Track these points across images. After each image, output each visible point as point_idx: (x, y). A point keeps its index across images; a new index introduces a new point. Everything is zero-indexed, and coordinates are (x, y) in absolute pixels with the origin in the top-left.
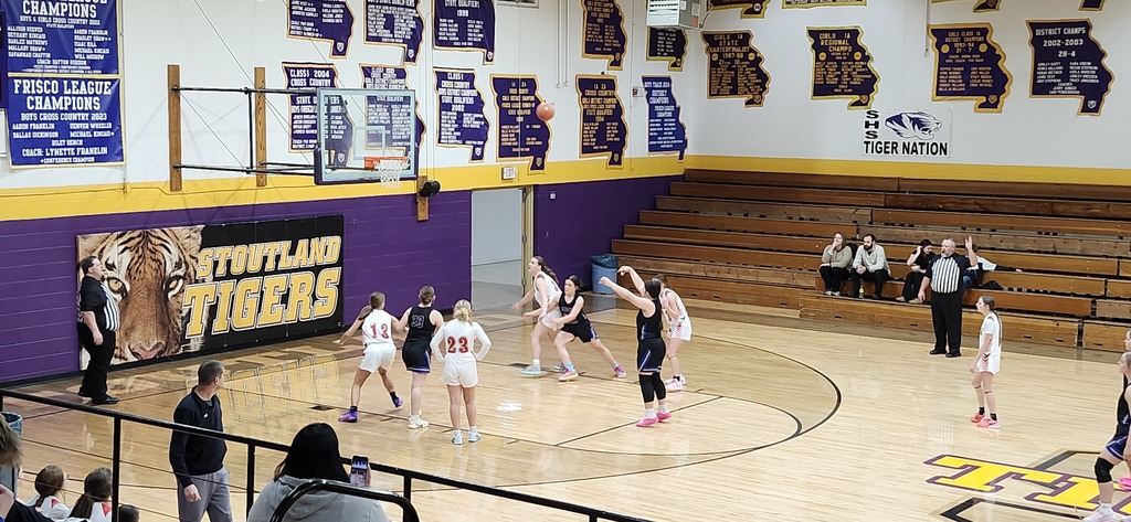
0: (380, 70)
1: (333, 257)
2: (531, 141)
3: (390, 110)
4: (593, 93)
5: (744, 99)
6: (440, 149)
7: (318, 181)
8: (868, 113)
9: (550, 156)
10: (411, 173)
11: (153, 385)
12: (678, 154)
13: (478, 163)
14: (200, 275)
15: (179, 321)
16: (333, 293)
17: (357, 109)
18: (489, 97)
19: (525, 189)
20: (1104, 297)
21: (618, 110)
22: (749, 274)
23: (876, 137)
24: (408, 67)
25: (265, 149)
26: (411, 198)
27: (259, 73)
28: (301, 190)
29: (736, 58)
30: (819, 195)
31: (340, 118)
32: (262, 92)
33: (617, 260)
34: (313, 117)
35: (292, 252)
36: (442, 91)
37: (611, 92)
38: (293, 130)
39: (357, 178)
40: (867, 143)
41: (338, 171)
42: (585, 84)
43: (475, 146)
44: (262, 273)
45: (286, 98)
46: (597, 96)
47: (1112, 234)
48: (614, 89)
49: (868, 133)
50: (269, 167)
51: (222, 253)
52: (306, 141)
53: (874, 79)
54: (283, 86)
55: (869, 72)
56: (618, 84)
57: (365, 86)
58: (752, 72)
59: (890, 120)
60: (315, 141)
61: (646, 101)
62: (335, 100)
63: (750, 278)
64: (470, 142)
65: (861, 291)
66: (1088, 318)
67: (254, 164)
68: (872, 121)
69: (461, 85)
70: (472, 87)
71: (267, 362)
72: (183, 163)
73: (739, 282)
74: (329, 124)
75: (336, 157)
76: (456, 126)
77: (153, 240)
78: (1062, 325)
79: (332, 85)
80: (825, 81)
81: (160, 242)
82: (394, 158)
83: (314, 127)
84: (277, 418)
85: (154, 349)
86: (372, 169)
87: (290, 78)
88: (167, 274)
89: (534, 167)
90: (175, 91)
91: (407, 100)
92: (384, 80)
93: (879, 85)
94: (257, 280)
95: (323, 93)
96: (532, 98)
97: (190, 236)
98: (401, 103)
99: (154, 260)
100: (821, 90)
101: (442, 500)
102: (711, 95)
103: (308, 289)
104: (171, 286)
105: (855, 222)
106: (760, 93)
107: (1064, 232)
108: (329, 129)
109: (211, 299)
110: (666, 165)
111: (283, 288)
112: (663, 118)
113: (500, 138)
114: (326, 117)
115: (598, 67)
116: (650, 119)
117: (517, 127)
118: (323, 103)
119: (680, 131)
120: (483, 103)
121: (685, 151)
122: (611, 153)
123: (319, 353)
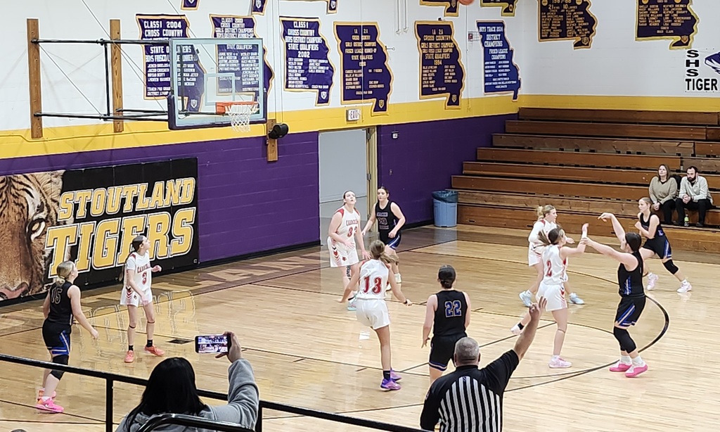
0: (229, 20)
1: (188, 197)
2: (374, 84)
3: (239, 58)
4: (431, 38)
5: (573, 41)
6: (287, 92)
7: (172, 127)
8: (689, 52)
9: (392, 99)
10: (260, 117)
11: (18, 323)
12: (512, 93)
13: (324, 106)
14: (61, 217)
15: (42, 262)
16: (188, 232)
17: (208, 58)
18: (333, 43)
19: (368, 130)
21: (455, 54)
22: (581, 206)
23: (696, 74)
24: (256, 17)
25: (121, 97)
26: (262, 140)
27: (115, 25)
28: (155, 135)
29: (564, 2)
30: (644, 130)
31: (192, 66)
32: (118, 43)
33: (457, 194)
34: (166, 65)
35: (149, 194)
36: (288, 39)
37: (448, 37)
38: (147, 78)
39: (208, 122)
40: (688, 80)
41: (191, 116)
42: (423, 30)
43: (321, 90)
44: (121, 214)
45: (141, 48)
46: (435, 41)
48: (450, 34)
49: (689, 71)
50: (125, 114)
51: (82, 196)
52: (160, 89)
53: (694, 20)
54: (138, 37)
55: (689, 14)
56: (455, 29)
57: (215, 36)
58: (580, 16)
59: (709, 59)
60: (169, 89)
61: (481, 45)
62: (187, 49)
63: (581, 209)
64: (315, 87)
65: (686, 219)
67: (111, 111)
68: (693, 60)
69: (306, 32)
70: (317, 35)
72: (43, 112)
73: (571, 213)
74: (182, 72)
75: (189, 103)
76: (303, 71)
77: (16, 185)
79: (184, 35)
80: (648, 23)
81: (22, 187)
82: (244, 103)
83: (167, 75)
85: (18, 288)
86: (223, 114)
87: (143, 29)
88: (30, 217)
89: (377, 109)
90: (34, 43)
91: (255, 48)
92: (233, 30)
93: (698, 26)
94: (116, 221)
95: (175, 42)
96: (374, 44)
97: (51, 181)
98: (250, 51)
99: (17, 204)
100: (645, 31)
102: (542, 38)
103: (165, 228)
104: (34, 229)
105: (679, 155)
106: (588, 35)
108: (182, 76)
109: (72, 240)
110: (501, 104)
111: (141, 228)
112: (497, 61)
113: (345, 82)
114: (179, 65)
115: (435, 14)
116: (485, 61)
117: (359, 71)
118: (175, 52)
119: (514, 71)
120: (327, 49)
121: (519, 91)
122: (449, 94)
123: (176, 289)
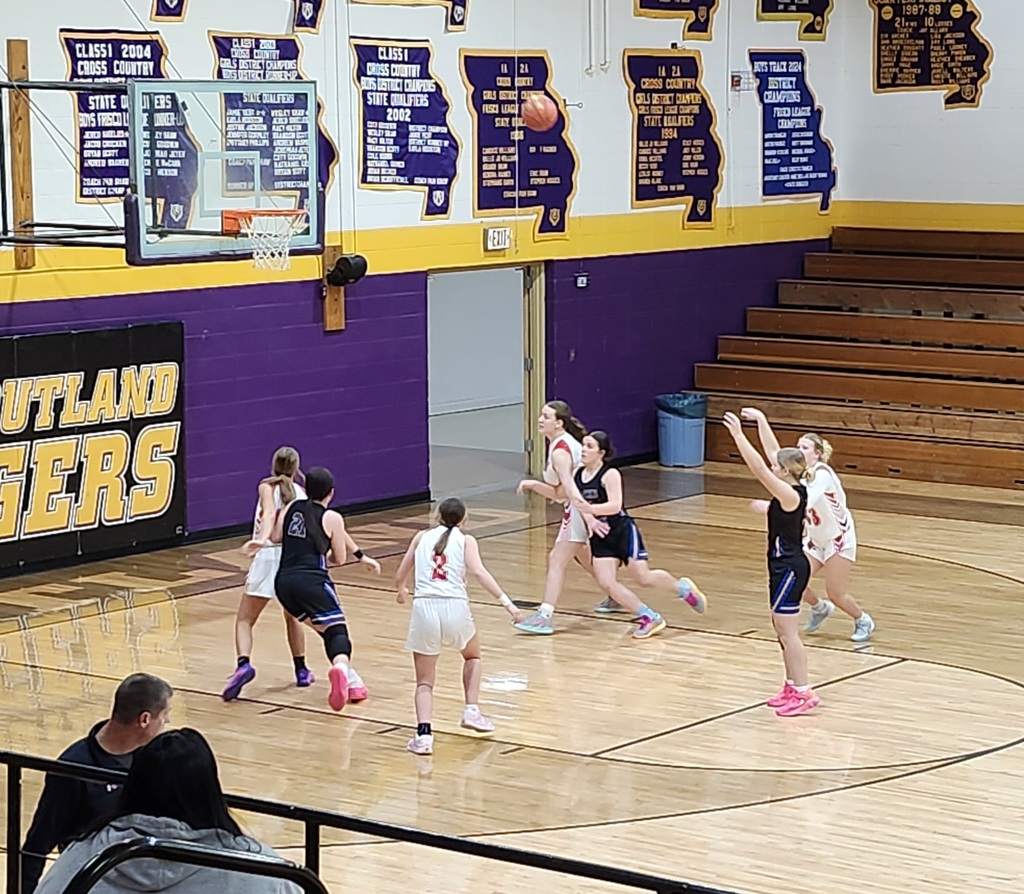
0: (247, 44)
1: (165, 402)
2: (540, 177)
3: (268, 120)
4: (657, 83)
5: (943, 93)
6: (366, 193)
7: (134, 258)
9: (576, 206)
10: (310, 242)
12: (818, 198)
13: (438, 221)
16: (165, 472)
17: (205, 120)
18: (458, 93)
19: (528, 269)
21: (705, 117)
22: (954, 426)
24: (303, 37)
25: (30, 197)
26: (312, 289)
27: (17, 50)
29: (927, 14)
31: (174, 135)
32: (23, 87)
33: (705, 402)
34: (121, 134)
35: (86, 394)
36: (367, 83)
37: (690, 82)
38: (83, 160)
39: (206, 251)
41: (171, 237)
42: (640, 67)
43: (432, 188)
44: (30, 434)
45: (70, 98)
46: (664, 90)
48: (695, 76)
50: (38, 231)
52: (109, 182)
54: (63, 74)
56: (704, 66)
57: (220, 74)
58: (958, 41)
60: (126, 181)
61: (757, 99)
62: (163, 102)
63: (955, 434)
64: (421, 180)
67: (10, 227)
69: (404, 70)
70: (425, 74)
71: (42, 604)
73: (934, 441)
74: (153, 148)
75: (166, 210)
76: (396, 149)
79: (157, 73)
82: (278, 213)
83: (123, 153)
84: (63, 711)
86: (236, 234)
87: (75, 60)
89: (546, 226)
91: (300, 101)
92: (255, 64)
94: (20, 447)
95: (140, 88)
96: (540, 95)
98: (289, 107)
101: (379, 862)
102: (880, 86)
103: (118, 464)
106: (974, 81)
108: (152, 158)
110: (795, 220)
111: (69, 463)
112: (789, 131)
113: (480, 171)
114: (146, 134)
115: (665, 33)
116: (765, 132)
117: (511, 150)
118: (139, 107)
119: (822, 154)
120: (446, 104)
121: (833, 193)
122: (691, 198)
123: (141, 585)
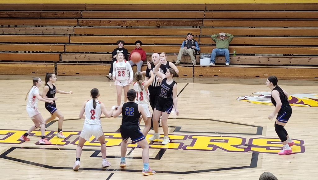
20: (65, 52)
47: (66, 25)
66: (59, 62)
78: (48, 66)
107: (46, 25)
